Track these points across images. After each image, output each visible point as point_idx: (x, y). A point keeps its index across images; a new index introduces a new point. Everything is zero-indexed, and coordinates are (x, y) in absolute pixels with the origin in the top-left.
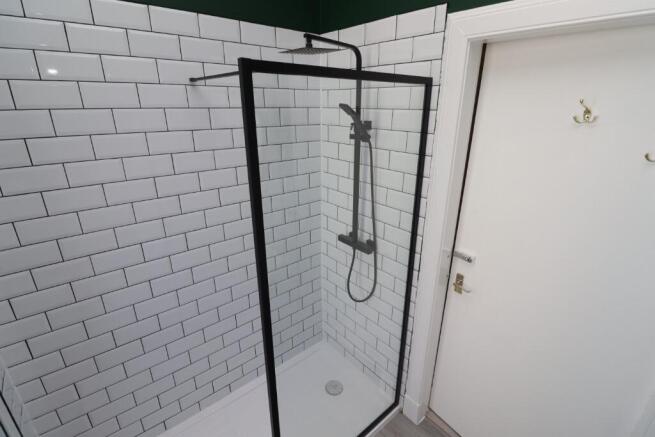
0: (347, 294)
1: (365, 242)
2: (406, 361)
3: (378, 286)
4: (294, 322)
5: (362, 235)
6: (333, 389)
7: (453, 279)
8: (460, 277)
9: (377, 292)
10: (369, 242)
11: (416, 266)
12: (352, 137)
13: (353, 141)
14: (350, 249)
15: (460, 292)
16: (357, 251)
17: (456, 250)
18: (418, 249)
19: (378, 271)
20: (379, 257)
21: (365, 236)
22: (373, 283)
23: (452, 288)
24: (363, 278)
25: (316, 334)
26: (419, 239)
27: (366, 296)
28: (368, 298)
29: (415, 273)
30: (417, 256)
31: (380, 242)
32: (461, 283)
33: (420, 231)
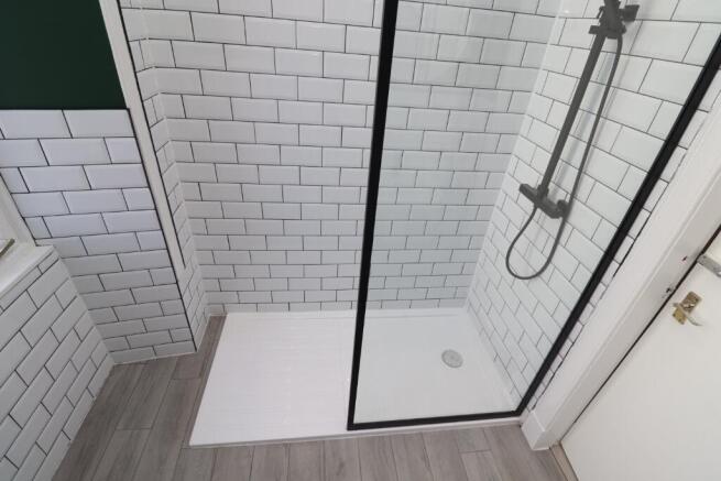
0: (504, 261)
1: (556, 202)
2: (550, 374)
3: (550, 267)
4: (435, 273)
5: (555, 191)
6: (452, 359)
7: (680, 297)
8: (693, 299)
9: (546, 274)
10: (561, 203)
11: (619, 255)
12: (593, 30)
13: (592, 37)
14: (529, 205)
15: (681, 321)
16: (539, 210)
17: (707, 253)
18: (634, 231)
19: (559, 247)
20: (568, 228)
21: (558, 194)
22: (545, 260)
23: (670, 309)
24: (535, 250)
25: (457, 298)
26: (643, 215)
27: (530, 275)
28: (533, 277)
29: (614, 266)
30: (628, 241)
31: (577, 207)
32: (690, 309)
33: (649, 204)
